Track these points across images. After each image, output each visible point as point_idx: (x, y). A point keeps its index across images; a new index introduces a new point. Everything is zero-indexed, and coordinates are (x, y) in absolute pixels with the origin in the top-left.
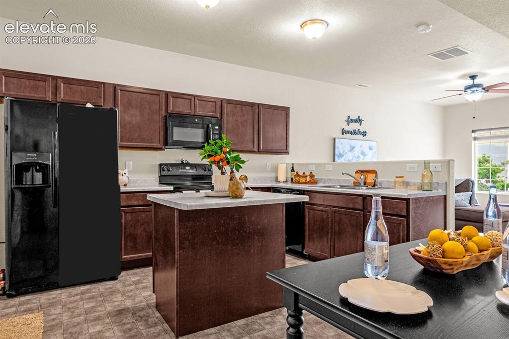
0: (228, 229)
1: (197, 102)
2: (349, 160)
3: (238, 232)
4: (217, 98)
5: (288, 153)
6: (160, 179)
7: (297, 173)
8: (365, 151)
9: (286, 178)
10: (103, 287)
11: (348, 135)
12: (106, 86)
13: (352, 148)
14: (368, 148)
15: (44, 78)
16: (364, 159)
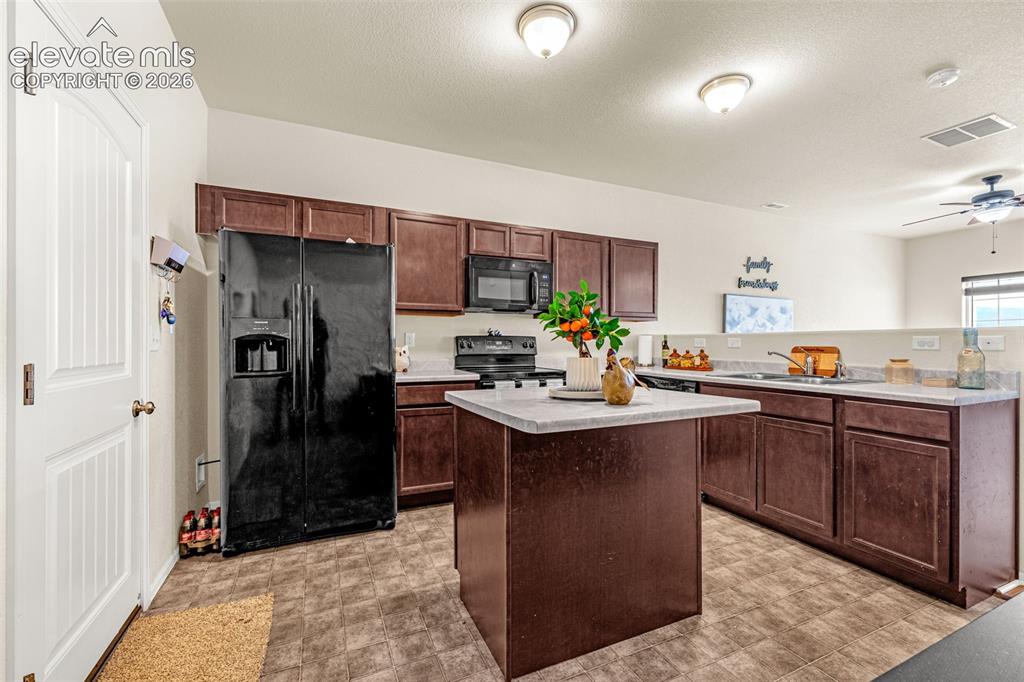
0: (599, 464)
1: (514, 236)
2: (748, 331)
3: (617, 470)
4: (544, 230)
5: (655, 318)
6: (456, 361)
7: (675, 351)
8: (774, 315)
9: (653, 359)
10: (372, 543)
11: (748, 290)
12: (376, 211)
13: (754, 310)
14: (779, 309)
15: (282, 201)
16: (772, 329)
